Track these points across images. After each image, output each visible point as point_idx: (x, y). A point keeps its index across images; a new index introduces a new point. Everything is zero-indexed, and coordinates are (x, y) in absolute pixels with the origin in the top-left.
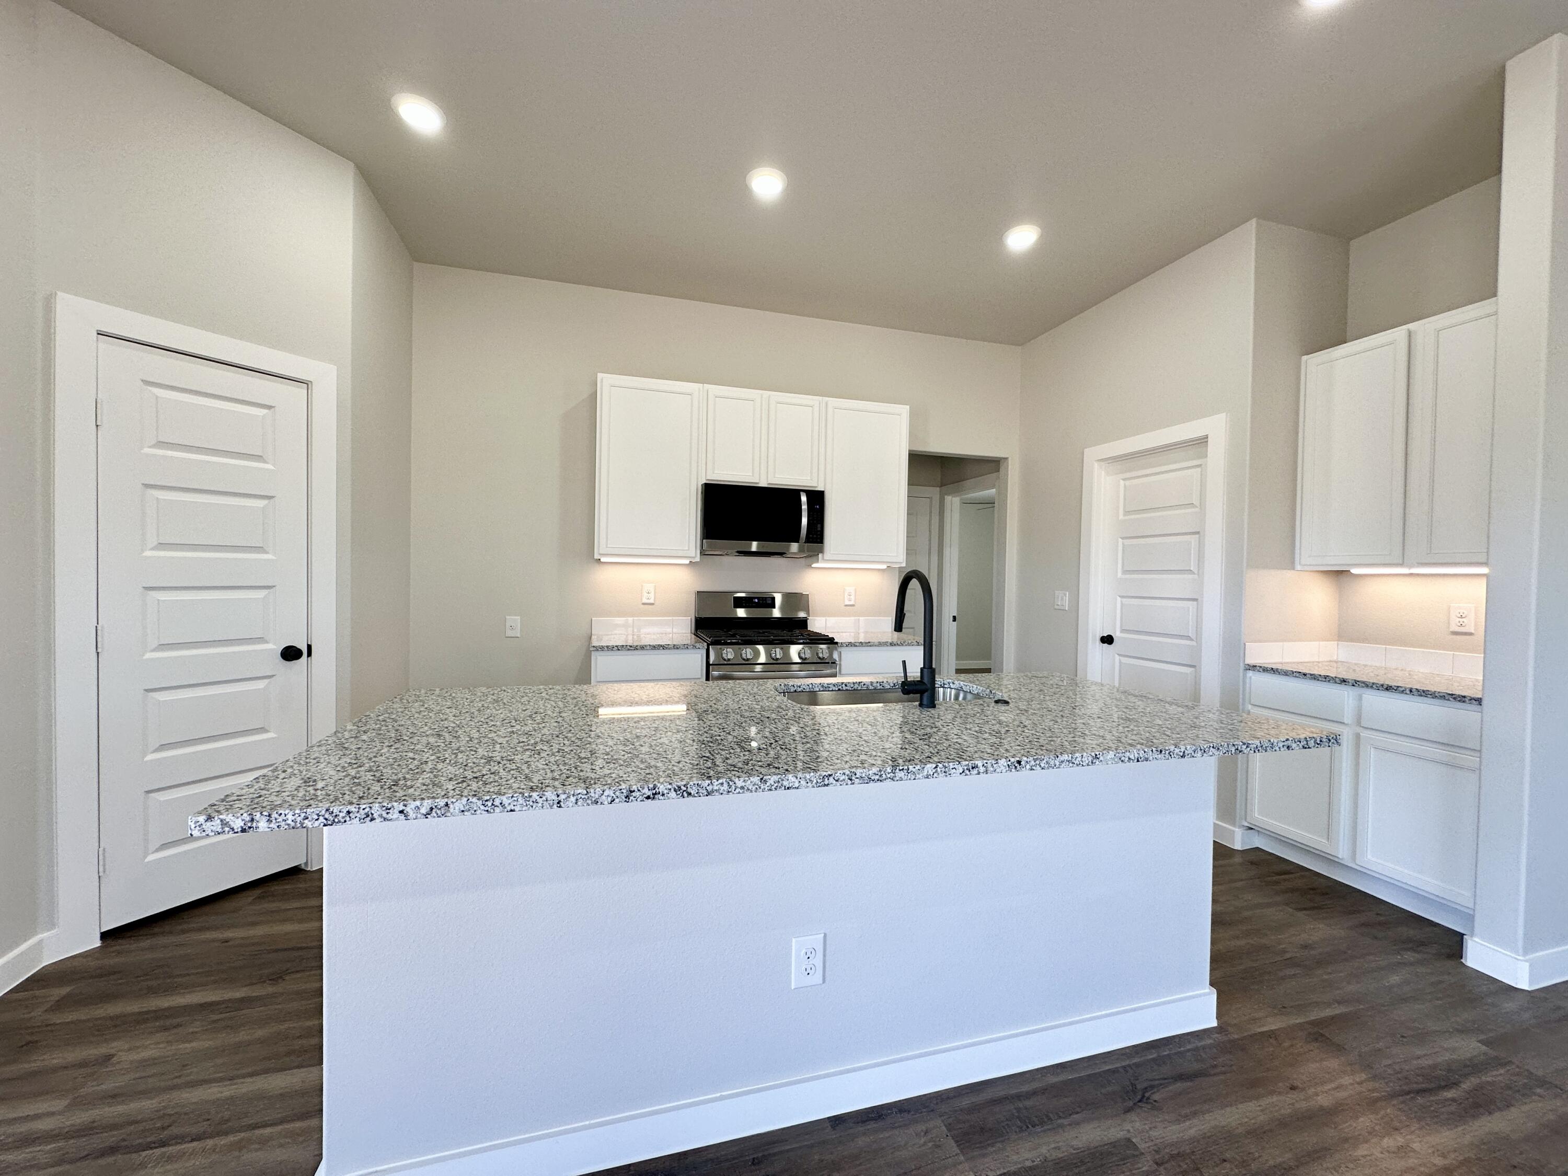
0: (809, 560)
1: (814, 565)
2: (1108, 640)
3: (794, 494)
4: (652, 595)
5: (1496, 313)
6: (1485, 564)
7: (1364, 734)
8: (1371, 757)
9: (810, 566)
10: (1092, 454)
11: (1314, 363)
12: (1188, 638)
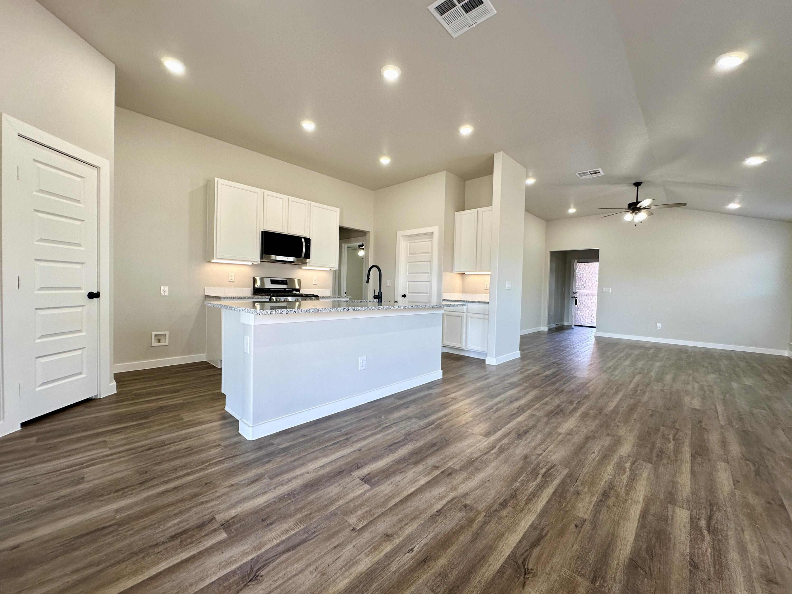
0: (299, 266)
1: (303, 268)
2: (404, 296)
3: (299, 239)
4: (233, 278)
5: (492, 210)
6: (490, 271)
7: (468, 314)
8: (470, 319)
9: (301, 268)
10: (399, 234)
11: (458, 214)
12: (427, 293)
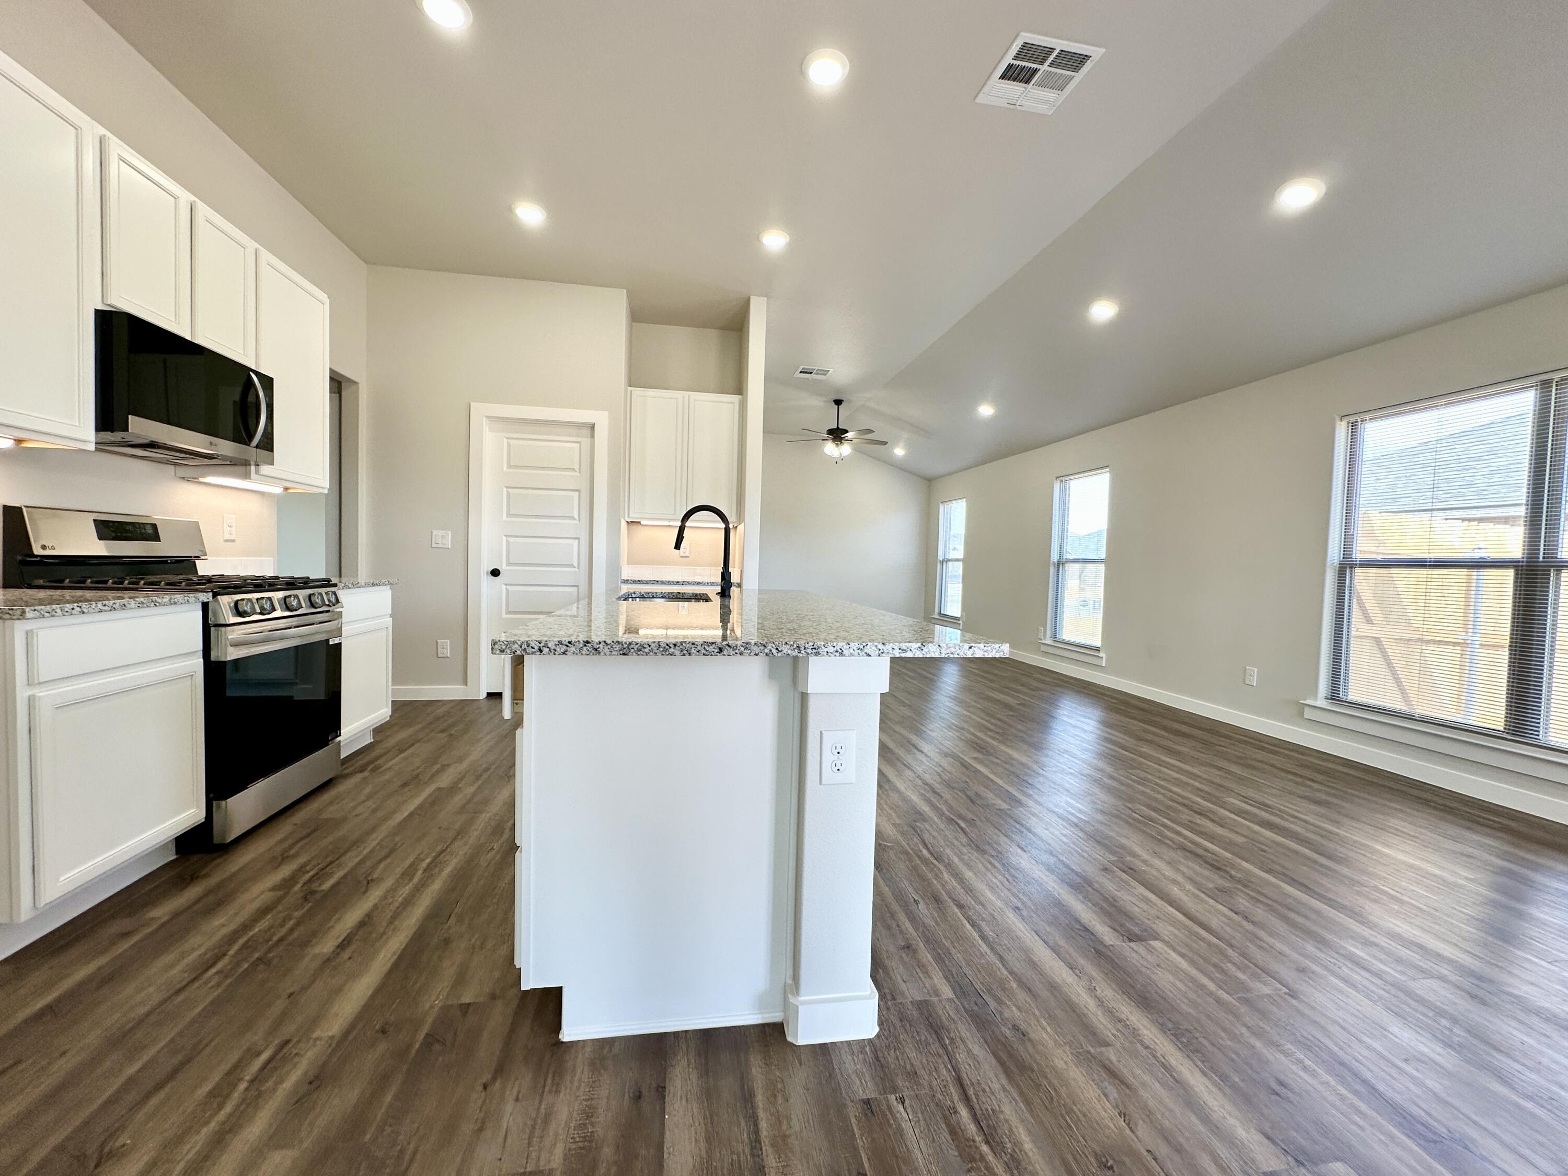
2: (495, 573)
10: (479, 409)
